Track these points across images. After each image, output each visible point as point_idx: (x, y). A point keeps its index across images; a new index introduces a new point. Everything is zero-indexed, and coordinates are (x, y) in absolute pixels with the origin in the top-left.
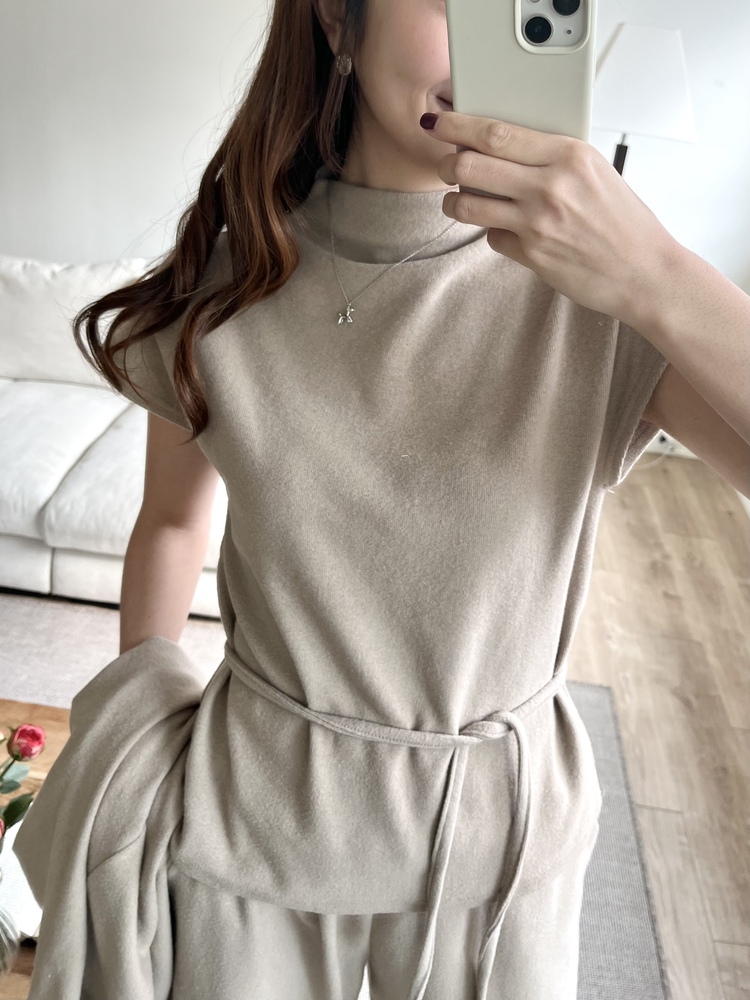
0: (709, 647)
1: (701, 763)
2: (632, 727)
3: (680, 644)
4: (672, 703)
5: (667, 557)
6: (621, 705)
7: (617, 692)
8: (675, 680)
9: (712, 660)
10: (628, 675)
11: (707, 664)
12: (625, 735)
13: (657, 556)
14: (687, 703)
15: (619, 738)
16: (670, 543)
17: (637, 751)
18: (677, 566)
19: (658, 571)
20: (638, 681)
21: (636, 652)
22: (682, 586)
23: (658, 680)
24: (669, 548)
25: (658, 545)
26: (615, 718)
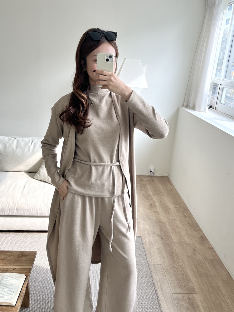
0: (167, 223)
1: (166, 252)
2: (148, 246)
3: (159, 223)
4: (158, 238)
5: (154, 202)
6: (144, 240)
7: (143, 237)
8: (158, 233)
9: (168, 226)
10: (146, 233)
11: (167, 228)
12: (145, 247)
13: (152, 202)
14: (162, 238)
15: (144, 248)
16: (155, 198)
17: (149, 251)
18: (157, 204)
19: (152, 206)
20: (148, 234)
21: (147, 227)
22: (159, 209)
23: (154, 233)
24: (155, 200)
25: (152, 199)
26: (143, 243)
